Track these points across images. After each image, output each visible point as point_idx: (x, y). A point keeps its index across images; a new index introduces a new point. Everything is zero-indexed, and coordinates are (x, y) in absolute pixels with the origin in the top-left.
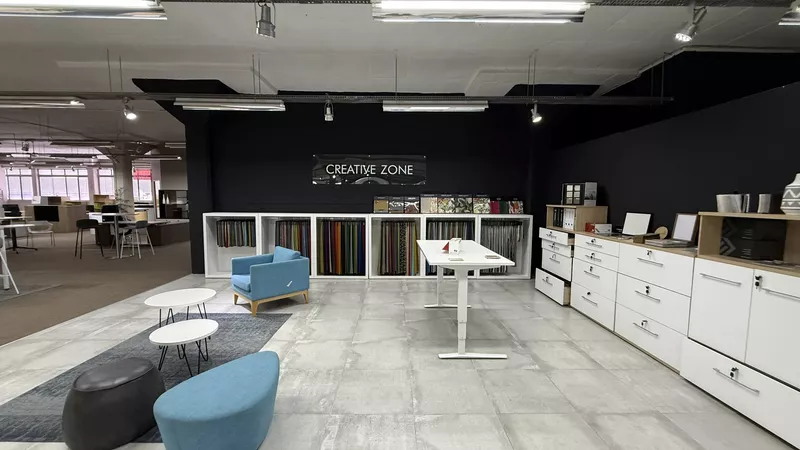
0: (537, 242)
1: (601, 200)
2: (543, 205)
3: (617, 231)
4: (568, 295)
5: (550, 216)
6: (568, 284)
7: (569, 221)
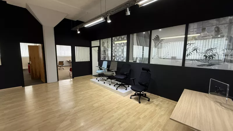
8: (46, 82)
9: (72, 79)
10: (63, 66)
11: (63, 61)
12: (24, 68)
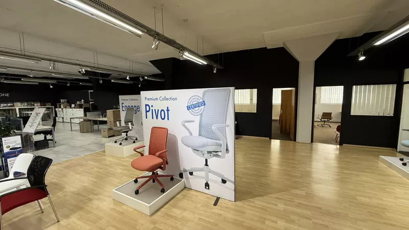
0: (56, 112)
1: (68, 102)
2: (56, 103)
3: (71, 107)
4: (63, 120)
5: (58, 106)
6: (63, 118)
7: (62, 106)
8: (295, 140)
9: (338, 146)
10: (330, 121)
11: (331, 113)
12: (273, 118)
